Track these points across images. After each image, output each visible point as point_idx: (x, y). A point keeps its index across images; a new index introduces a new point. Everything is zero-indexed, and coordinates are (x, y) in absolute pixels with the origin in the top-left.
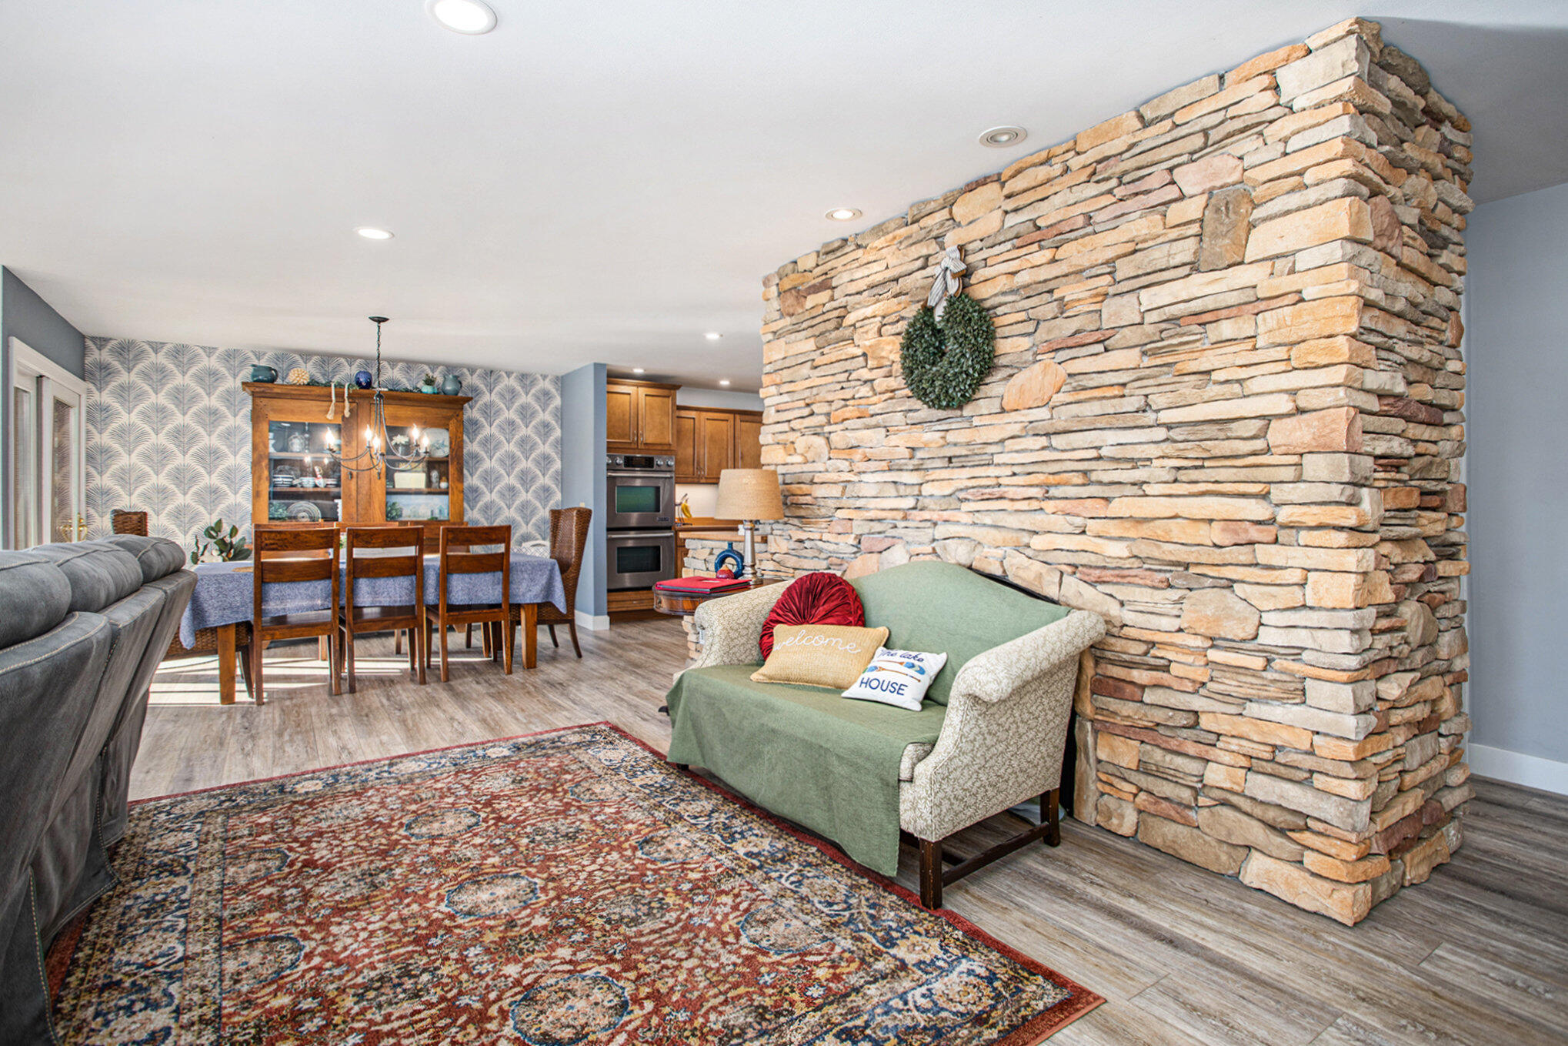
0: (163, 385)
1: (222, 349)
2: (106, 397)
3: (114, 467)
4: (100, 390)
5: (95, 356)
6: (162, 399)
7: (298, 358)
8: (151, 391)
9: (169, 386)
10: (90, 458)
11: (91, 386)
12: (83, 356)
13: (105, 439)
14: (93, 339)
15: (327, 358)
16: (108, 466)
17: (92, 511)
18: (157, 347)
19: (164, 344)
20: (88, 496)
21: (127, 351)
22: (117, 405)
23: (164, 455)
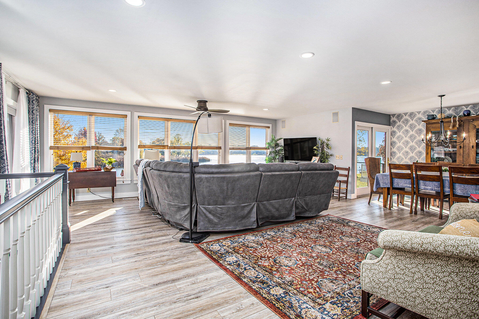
0: (407, 124)
1: (422, 111)
2: (395, 129)
3: (396, 146)
4: (393, 127)
5: (393, 119)
6: (407, 128)
7: (446, 109)
8: (404, 126)
9: (409, 124)
10: (391, 144)
11: (392, 127)
12: (390, 119)
13: (394, 139)
14: (392, 115)
15: (457, 107)
16: (395, 146)
17: (392, 157)
18: (406, 114)
19: (407, 113)
20: (391, 154)
21: (399, 116)
22: (397, 131)
23: (407, 142)
